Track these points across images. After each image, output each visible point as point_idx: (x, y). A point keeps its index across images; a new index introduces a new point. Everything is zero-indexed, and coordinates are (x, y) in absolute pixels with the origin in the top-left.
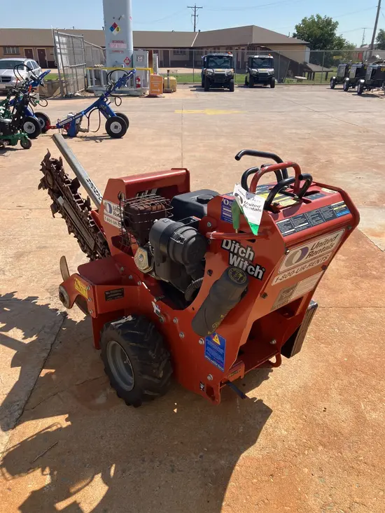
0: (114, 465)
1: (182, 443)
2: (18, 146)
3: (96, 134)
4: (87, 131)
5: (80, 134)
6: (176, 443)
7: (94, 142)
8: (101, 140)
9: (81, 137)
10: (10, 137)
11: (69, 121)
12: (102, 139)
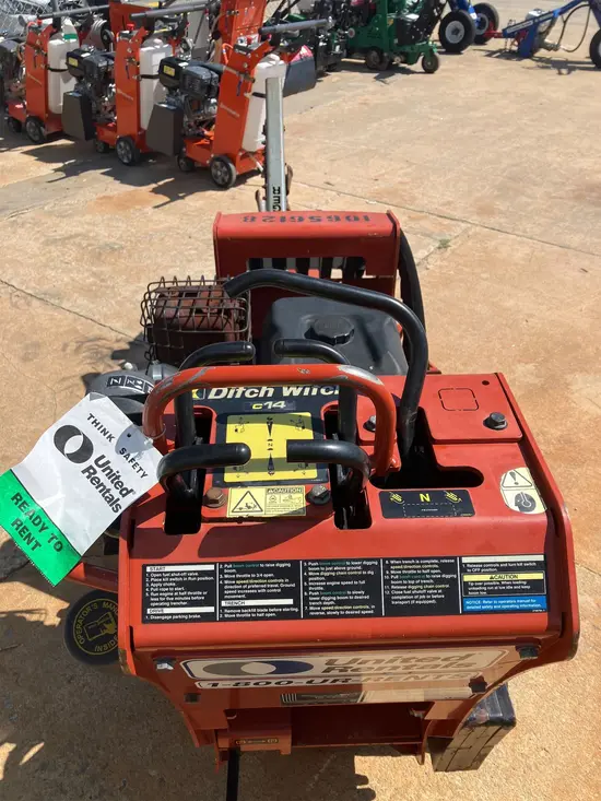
0: (42, 744)
1: (162, 780)
2: (418, 66)
3: (571, 57)
4: (555, 48)
5: (542, 53)
6: (153, 773)
7: (555, 71)
8: (571, 70)
9: (541, 60)
10: (408, 49)
11: (525, 25)
12: (574, 69)
